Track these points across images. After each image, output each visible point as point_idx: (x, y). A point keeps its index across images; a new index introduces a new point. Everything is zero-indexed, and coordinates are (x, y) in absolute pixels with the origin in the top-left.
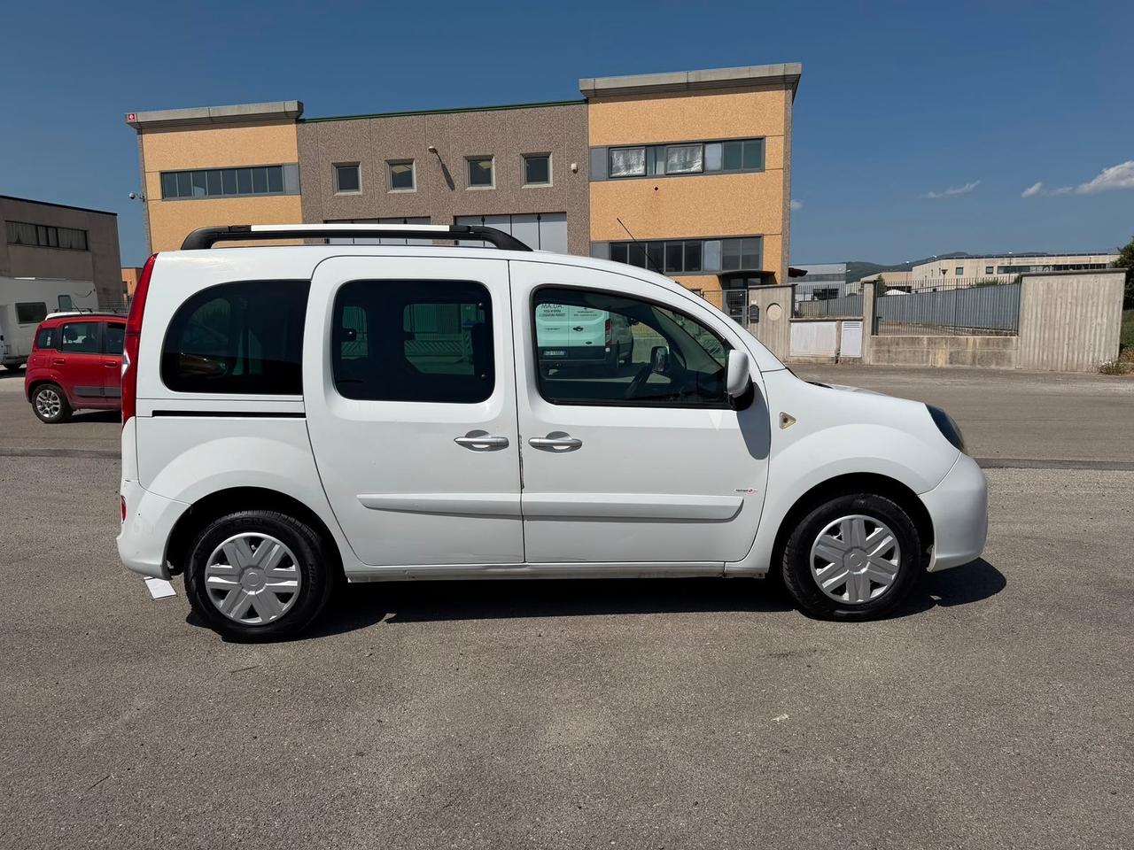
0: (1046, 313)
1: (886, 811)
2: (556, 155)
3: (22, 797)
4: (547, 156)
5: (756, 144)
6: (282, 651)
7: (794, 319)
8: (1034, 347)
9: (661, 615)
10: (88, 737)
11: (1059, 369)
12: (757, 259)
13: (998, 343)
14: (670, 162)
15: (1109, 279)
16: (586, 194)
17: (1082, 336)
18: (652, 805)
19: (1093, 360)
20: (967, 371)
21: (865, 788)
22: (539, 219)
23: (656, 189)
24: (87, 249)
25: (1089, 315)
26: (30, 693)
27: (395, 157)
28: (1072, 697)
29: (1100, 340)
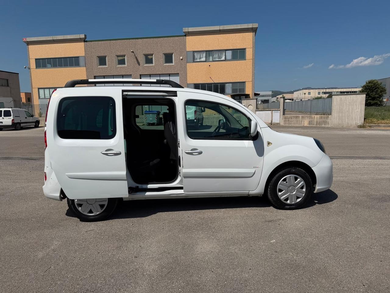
0: (340, 107)
1: (311, 269)
2: (175, 54)
3: (22, 275)
4: (172, 54)
5: (243, 51)
6: (101, 224)
7: (257, 110)
8: (336, 119)
9: (228, 209)
10: (40, 255)
11: (345, 126)
12: (244, 90)
13: (325, 118)
14: (214, 57)
15: (360, 96)
16: (185, 67)
17: (352, 115)
18: (236, 270)
19: (356, 123)
20: (315, 127)
21: (303, 262)
22: (169, 76)
23: (210, 66)
24: (8, 86)
25: (354, 108)
26: (16, 241)
27: (119, 54)
28: (364, 232)
29: (358, 117)
